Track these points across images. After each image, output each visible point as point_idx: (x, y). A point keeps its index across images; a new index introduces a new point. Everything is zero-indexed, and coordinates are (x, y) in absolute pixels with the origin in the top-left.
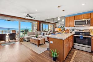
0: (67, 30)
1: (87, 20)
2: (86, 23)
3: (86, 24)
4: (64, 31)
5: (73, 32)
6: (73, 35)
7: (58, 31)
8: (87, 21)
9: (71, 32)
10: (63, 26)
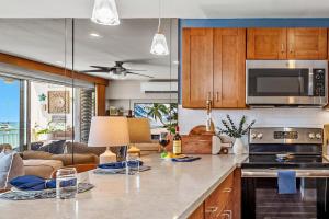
0: (193, 132)
1: (315, 71)
2: (311, 84)
3: (310, 92)
4: (176, 146)
5: (239, 150)
6: (237, 171)
7: (122, 140)
8: (311, 74)
9: (224, 151)
10: (173, 106)
